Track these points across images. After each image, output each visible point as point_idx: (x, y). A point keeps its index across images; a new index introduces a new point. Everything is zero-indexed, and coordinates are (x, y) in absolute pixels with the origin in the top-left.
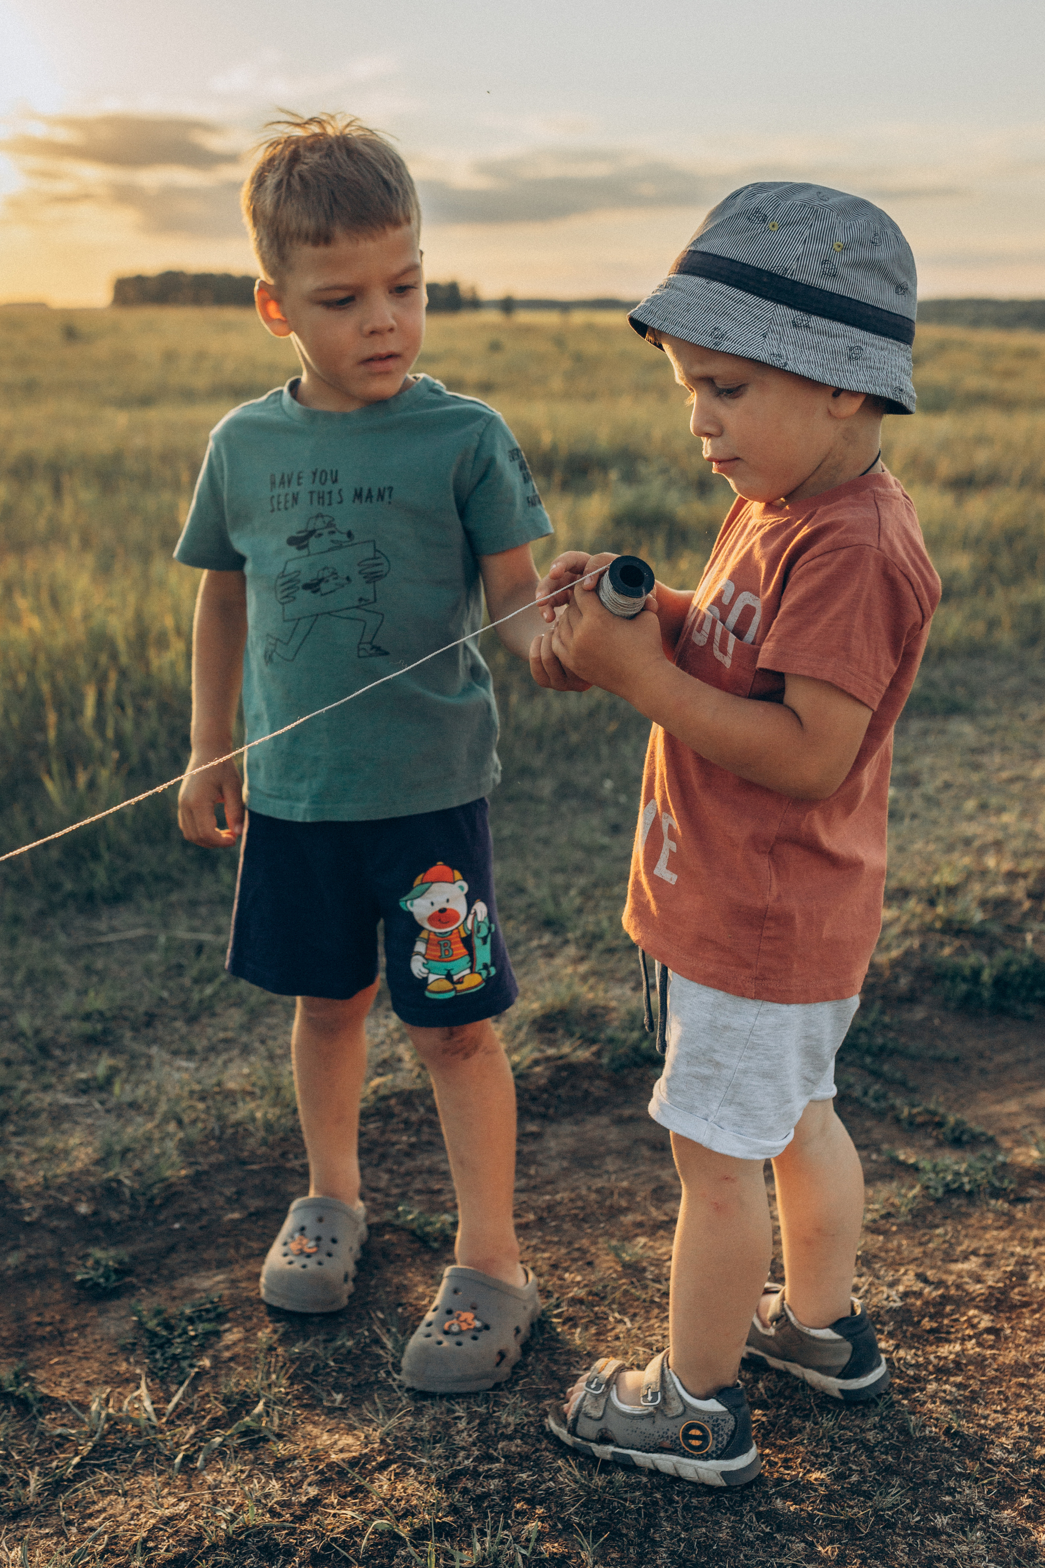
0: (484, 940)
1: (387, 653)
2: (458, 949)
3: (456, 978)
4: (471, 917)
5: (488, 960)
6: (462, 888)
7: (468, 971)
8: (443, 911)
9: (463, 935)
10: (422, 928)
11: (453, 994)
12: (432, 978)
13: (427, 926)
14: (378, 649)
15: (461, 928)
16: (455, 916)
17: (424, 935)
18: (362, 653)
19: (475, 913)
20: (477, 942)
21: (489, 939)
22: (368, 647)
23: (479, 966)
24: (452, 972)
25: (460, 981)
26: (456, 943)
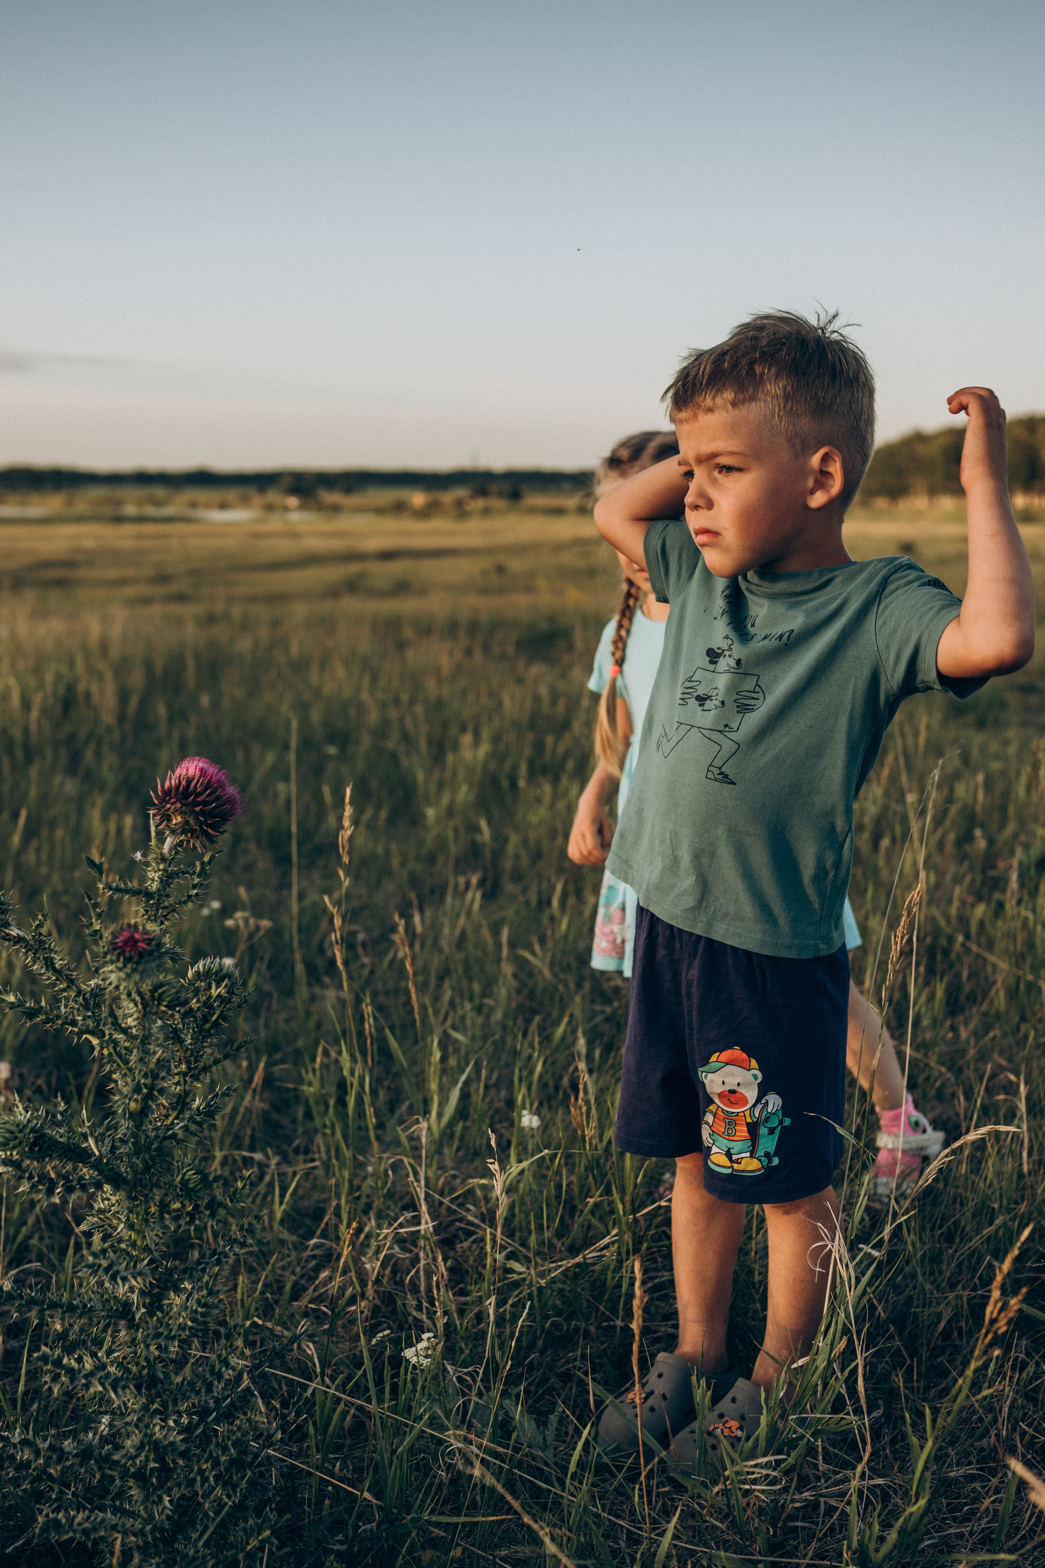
0: (772, 1131)
1: (733, 783)
2: (741, 1131)
3: (734, 1157)
4: (759, 1107)
5: (771, 1149)
6: (755, 1077)
7: (748, 1154)
8: (732, 1092)
9: (749, 1120)
10: (712, 1102)
11: (729, 1171)
12: (715, 1149)
13: (717, 1100)
14: (726, 776)
15: (747, 1114)
16: (744, 1101)
17: (712, 1108)
18: (710, 775)
19: (767, 1103)
20: (763, 1131)
21: (778, 1131)
22: (716, 771)
23: (760, 1152)
24: (732, 1151)
25: (738, 1162)
26: (742, 1125)
